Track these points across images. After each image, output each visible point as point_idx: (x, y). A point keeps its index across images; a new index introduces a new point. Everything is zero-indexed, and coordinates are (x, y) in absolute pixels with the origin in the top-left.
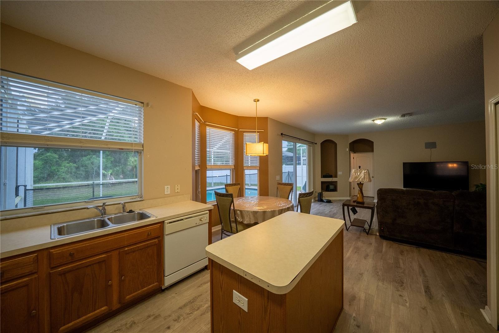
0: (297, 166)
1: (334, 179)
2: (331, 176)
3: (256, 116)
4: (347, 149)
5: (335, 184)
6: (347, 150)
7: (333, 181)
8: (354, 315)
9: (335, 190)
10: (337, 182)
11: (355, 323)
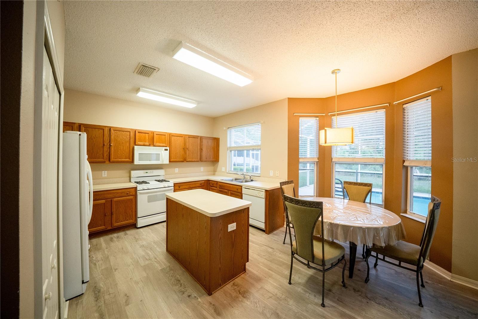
8: (199, 300)
11: (193, 296)
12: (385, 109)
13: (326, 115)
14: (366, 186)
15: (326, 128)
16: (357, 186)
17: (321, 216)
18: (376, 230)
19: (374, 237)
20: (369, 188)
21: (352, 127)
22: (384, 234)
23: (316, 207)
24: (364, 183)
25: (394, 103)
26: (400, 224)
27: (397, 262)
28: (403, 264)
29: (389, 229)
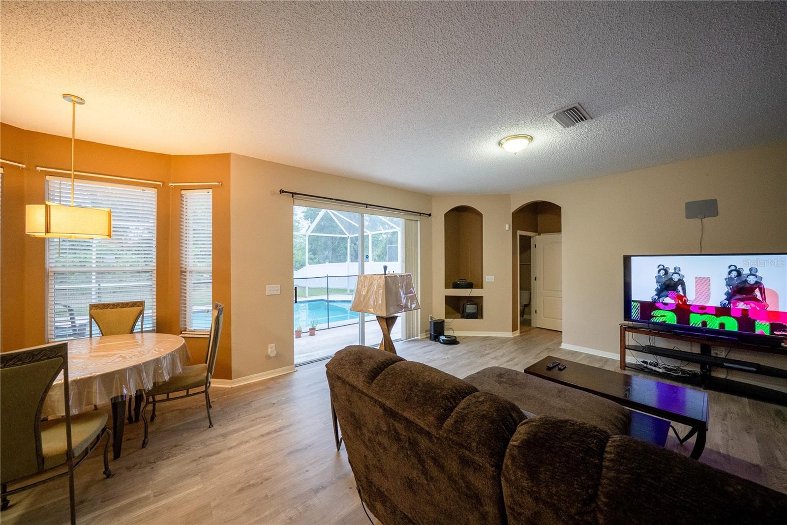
0: (365, 263)
1: (474, 292)
2: (470, 286)
3: (70, 136)
4: (507, 226)
5: (478, 301)
6: (507, 229)
7: (470, 295)
9: (478, 314)
10: (482, 297)
12: (156, 189)
13: (27, 169)
14: (133, 307)
15: (47, 203)
16: (119, 309)
17: (63, 370)
18: (157, 361)
19: (155, 372)
20: (140, 308)
21: (109, 209)
22: (167, 365)
23: (49, 358)
24: (131, 302)
25: (170, 184)
26: (184, 344)
27: (184, 393)
28: (191, 391)
29: (172, 355)
